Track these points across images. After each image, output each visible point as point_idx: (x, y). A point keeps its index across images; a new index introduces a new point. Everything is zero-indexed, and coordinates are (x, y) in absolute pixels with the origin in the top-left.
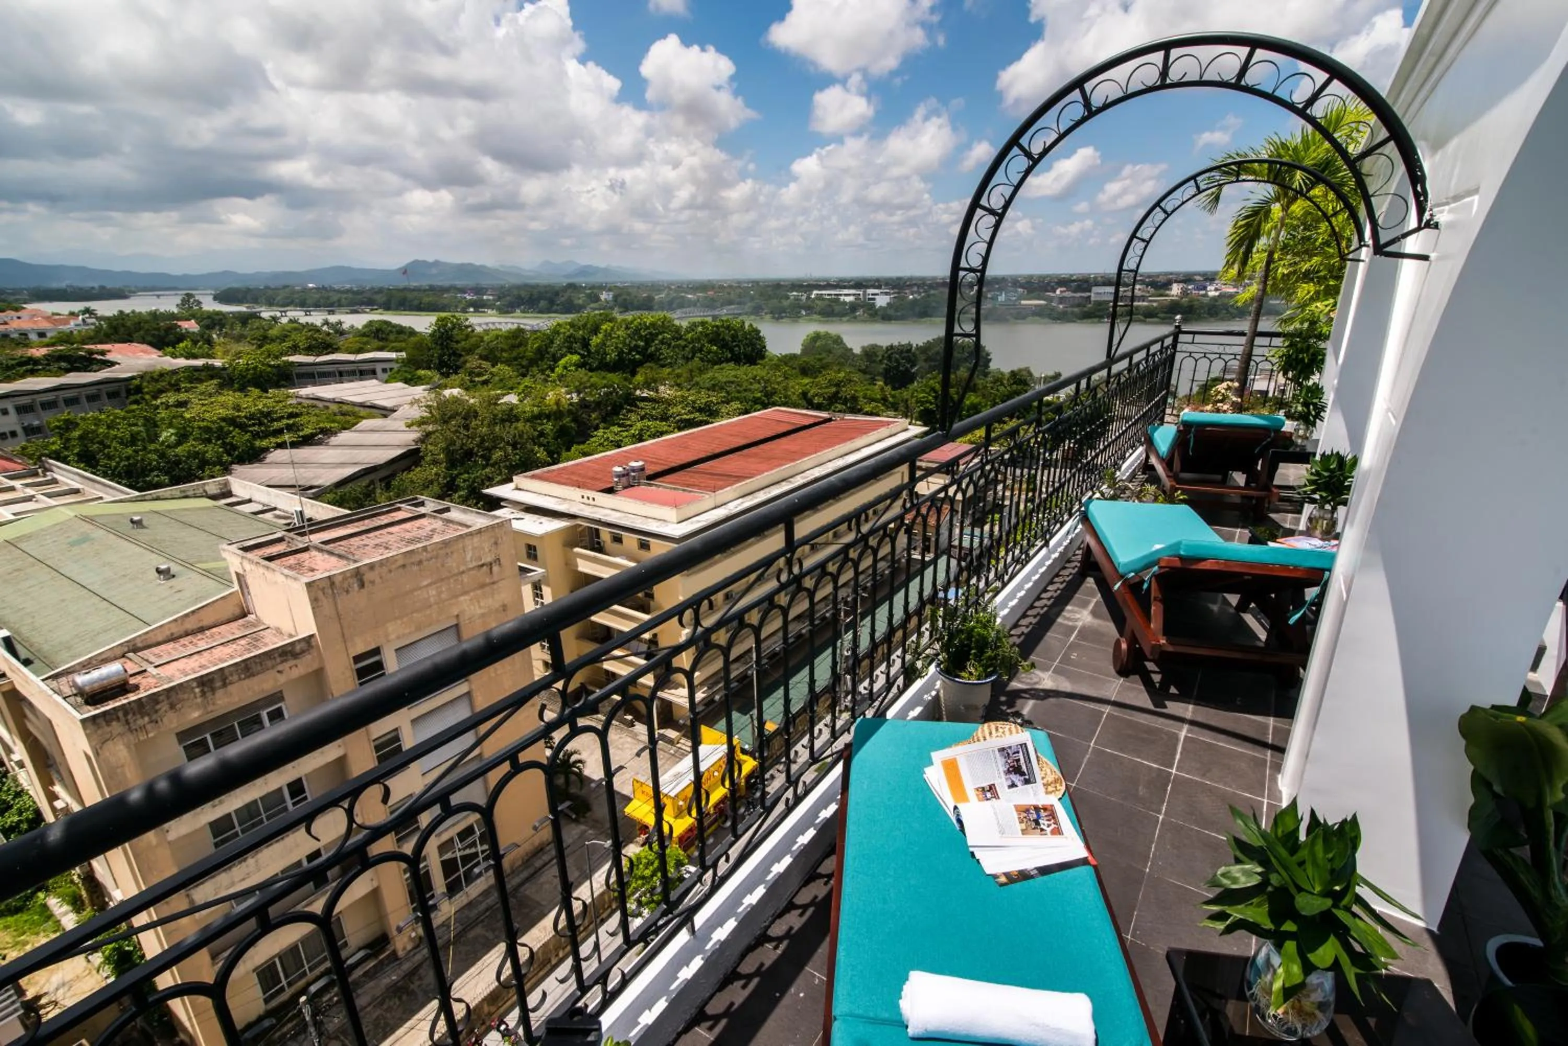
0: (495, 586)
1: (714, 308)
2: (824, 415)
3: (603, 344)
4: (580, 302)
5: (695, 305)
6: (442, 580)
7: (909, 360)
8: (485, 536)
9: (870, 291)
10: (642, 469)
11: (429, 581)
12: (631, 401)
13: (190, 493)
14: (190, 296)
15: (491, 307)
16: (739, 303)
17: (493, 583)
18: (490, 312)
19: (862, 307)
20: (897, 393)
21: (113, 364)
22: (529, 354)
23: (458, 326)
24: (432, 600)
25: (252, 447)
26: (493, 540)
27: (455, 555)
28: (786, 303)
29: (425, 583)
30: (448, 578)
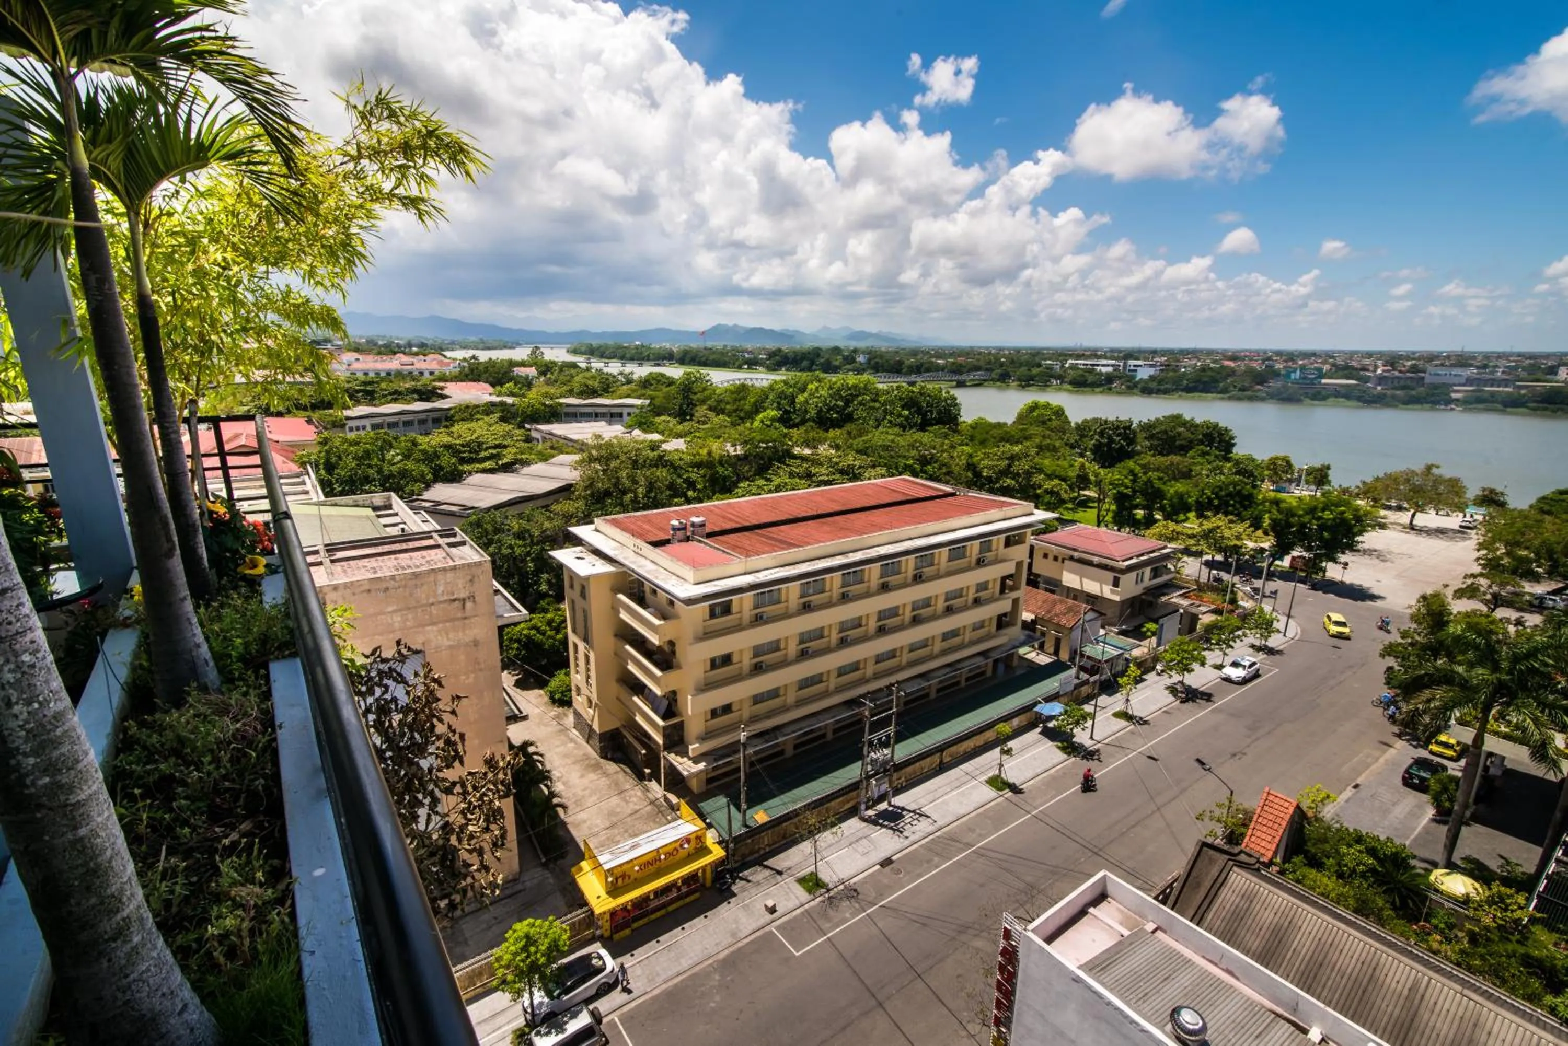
0: (467, 621)
1: (961, 373)
2: (948, 489)
3: (806, 402)
4: (837, 363)
5: (943, 370)
6: (409, 609)
7: (1125, 437)
8: (459, 573)
9: (1132, 362)
10: (702, 525)
11: (395, 607)
12: (785, 456)
13: (360, 503)
14: (537, 348)
15: (761, 365)
16: (987, 370)
17: (465, 618)
18: (760, 369)
19: (1120, 378)
20: (1102, 471)
21: (447, 397)
22: (747, 407)
23: (700, 379)
24: (397, 625)
25: (456, 469)
26: (469, 577)
27: (425, 587)
28: (1035, 371)
29: (390, 609)
30: (415, 607)
